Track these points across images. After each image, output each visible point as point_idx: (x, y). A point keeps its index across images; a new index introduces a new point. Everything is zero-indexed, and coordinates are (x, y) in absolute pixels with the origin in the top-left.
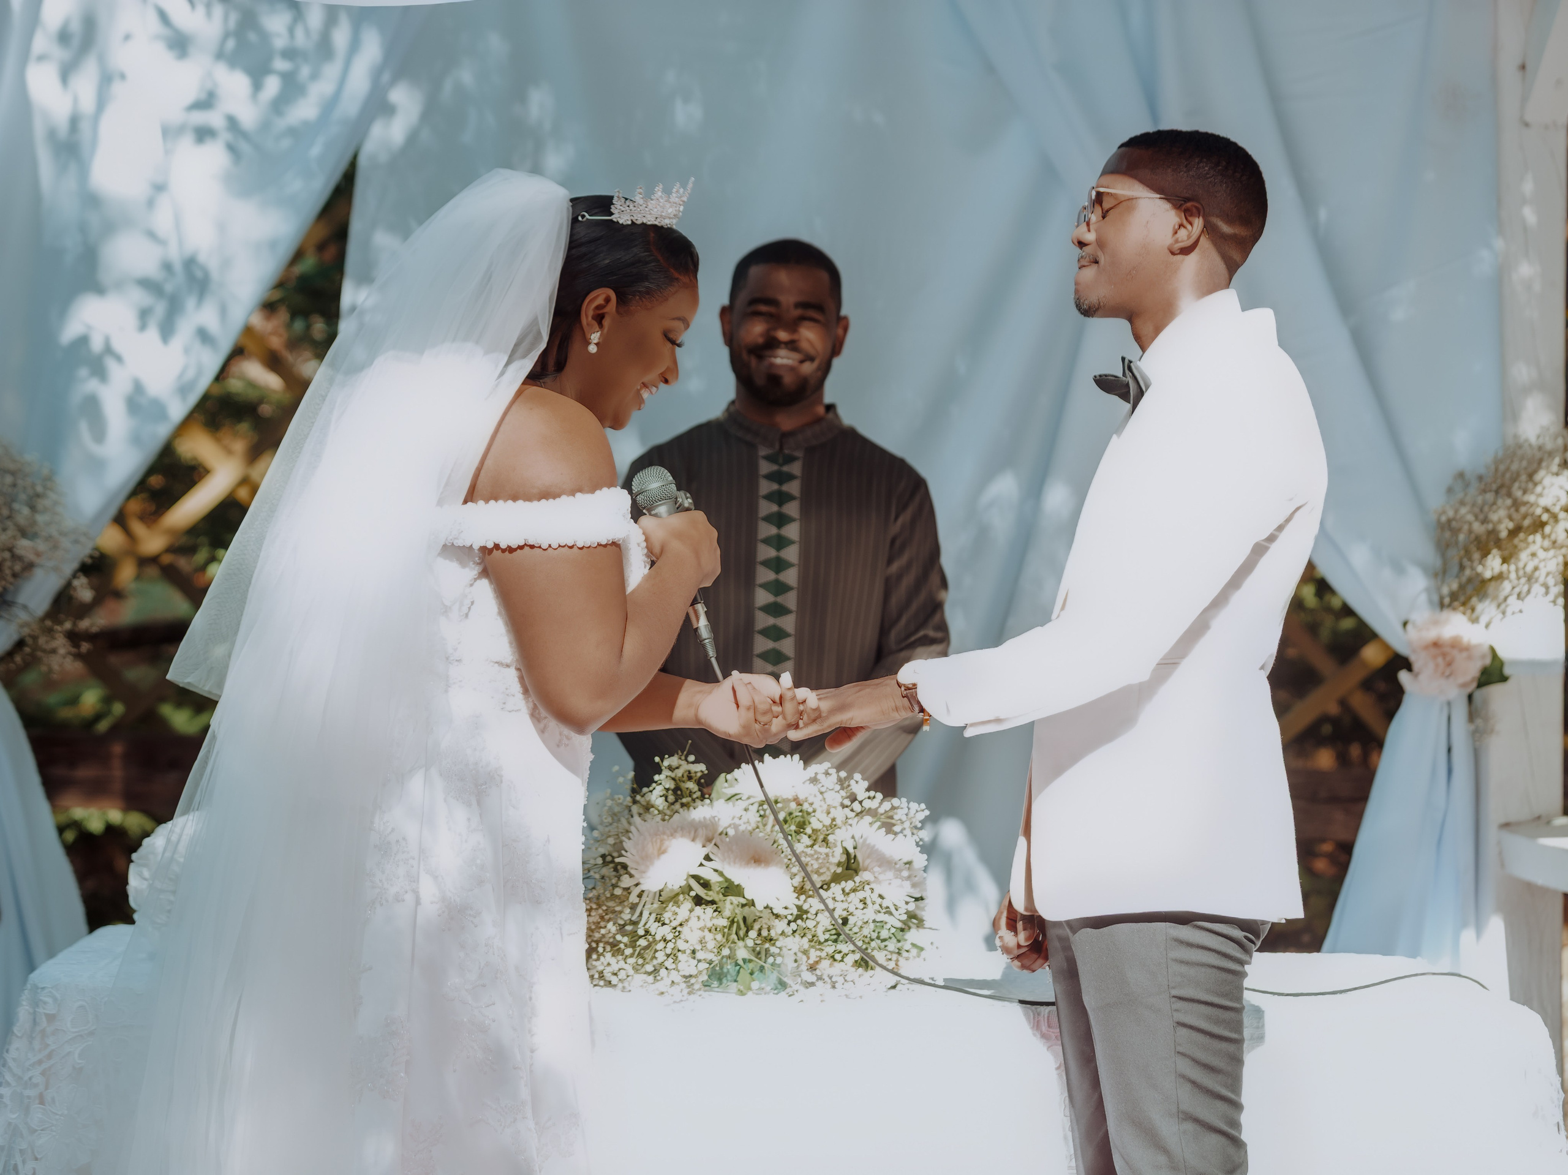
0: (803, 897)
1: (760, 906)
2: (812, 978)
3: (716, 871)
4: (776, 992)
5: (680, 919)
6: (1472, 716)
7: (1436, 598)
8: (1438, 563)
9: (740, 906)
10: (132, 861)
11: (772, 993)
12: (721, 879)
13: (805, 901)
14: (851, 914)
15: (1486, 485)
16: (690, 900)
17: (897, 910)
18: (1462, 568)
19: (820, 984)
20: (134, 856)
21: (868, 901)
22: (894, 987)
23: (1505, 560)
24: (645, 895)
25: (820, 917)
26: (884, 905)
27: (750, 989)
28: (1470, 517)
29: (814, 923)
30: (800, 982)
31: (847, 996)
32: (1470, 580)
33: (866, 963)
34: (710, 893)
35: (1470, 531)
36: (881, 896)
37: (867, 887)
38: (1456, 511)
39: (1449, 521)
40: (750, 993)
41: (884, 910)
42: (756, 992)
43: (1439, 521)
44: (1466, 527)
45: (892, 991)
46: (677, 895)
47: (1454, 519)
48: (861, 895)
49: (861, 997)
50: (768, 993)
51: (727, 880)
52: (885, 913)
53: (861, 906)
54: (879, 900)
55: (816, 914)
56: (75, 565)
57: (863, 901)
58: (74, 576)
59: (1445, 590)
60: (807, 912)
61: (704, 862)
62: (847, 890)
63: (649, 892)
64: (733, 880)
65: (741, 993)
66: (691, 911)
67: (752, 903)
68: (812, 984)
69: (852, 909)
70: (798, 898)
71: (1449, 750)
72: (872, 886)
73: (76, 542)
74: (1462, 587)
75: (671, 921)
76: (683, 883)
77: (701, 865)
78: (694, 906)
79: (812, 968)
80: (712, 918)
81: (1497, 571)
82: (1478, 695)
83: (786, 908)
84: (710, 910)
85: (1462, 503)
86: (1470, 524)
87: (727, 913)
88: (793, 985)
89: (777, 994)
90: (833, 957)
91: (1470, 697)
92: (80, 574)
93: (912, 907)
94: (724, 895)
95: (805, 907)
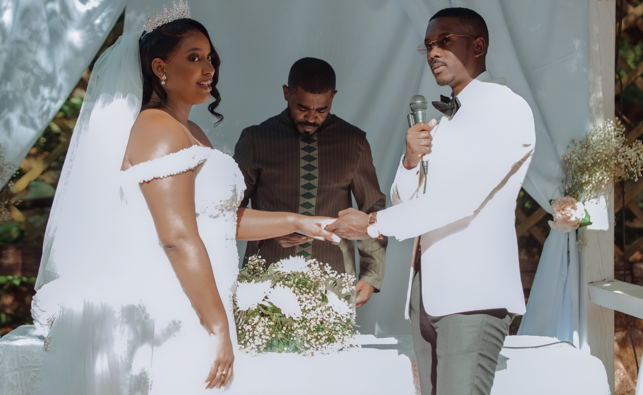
0: (305, 313)
1: (287, 317)
2: (309, 346)
3: (269, 302)
4: (294, 351)
5: (255, 322)
6: (577, 239)
7: (563, 191)
8: (564, 176)
9: (279, 317)
10: (33, 299)
11: (292, 352)
12: (271, 306)
13: (306, 315)
14: (324, 320)
15: (583, 145)
16: (259, 315)
17: (343, 318)
18: (573, 178)
19: (311, 348)
20: (33, 297)
21: (331, 315)
22: (341, 349)
23: (590, 176)
24: (241, 312)
25: (312, 321)
26: (338, 316)
27: (284, 350)
28: (576, 158)
29: (309, 324)
30: (303, 347)
31: (322, 353)
32: (576, 183)
33: (331, 340)
34: (268, 311)
35: (576, 164)
36: (336, 313)
37: (331, 309)
38: (571, 156)
39: (568, 160)
40: (283, 352)
41: (337, 319)
42: (286, 351)
43: (564, 159)
44: (575, 162)
45: (341, 351)
46: (254, 312)
47: (570, 159)
48: (328, 312)
49: (328, 354)
50: (291, 352)
51: (274, 306)
52: (338, 320)
53: (328, 317)
54: (335, 315)
55: (310, 320)
56: (9, 177)
57: (329, 315)
58: (9, 182)
59: (566, 188)
60: (306, 319)
61: (265, 299)
62: (323, 310)
63: (243, 311)
64: (277, 306)
65: (280, 352)
66: (260, 319)
67: (285, 316)
68: (309, 348)
69: (324, 318)
70: (303, 314)
71: (568, 252)
72: (333, 309)
73: (10, 168)
74: (573, 186)
75: (251, 323)
76: (256, 308)
77: (264, 300)
78: (261, 317)
79: (308, 342)
80: (267, 322)
81: (587, 179)
82: (580, 230)
83: (298, 318)
84: (267, 319)
85: (573, 152)
86: (577, 161)
87: (274, 319)
88: (300, 349)
89: (294, 352)
90: (317, 337)
91: (577, 231)
92: (11, 182)
93: (349, 317)
94: (273, 313)
95: (306, 317)
